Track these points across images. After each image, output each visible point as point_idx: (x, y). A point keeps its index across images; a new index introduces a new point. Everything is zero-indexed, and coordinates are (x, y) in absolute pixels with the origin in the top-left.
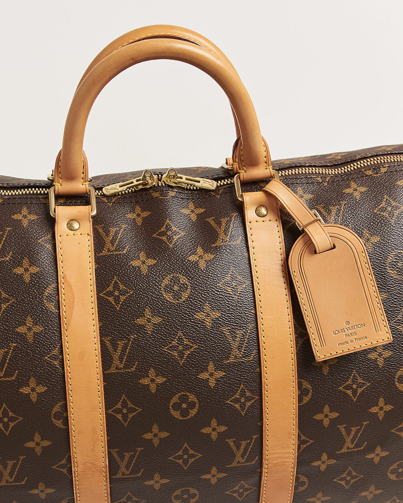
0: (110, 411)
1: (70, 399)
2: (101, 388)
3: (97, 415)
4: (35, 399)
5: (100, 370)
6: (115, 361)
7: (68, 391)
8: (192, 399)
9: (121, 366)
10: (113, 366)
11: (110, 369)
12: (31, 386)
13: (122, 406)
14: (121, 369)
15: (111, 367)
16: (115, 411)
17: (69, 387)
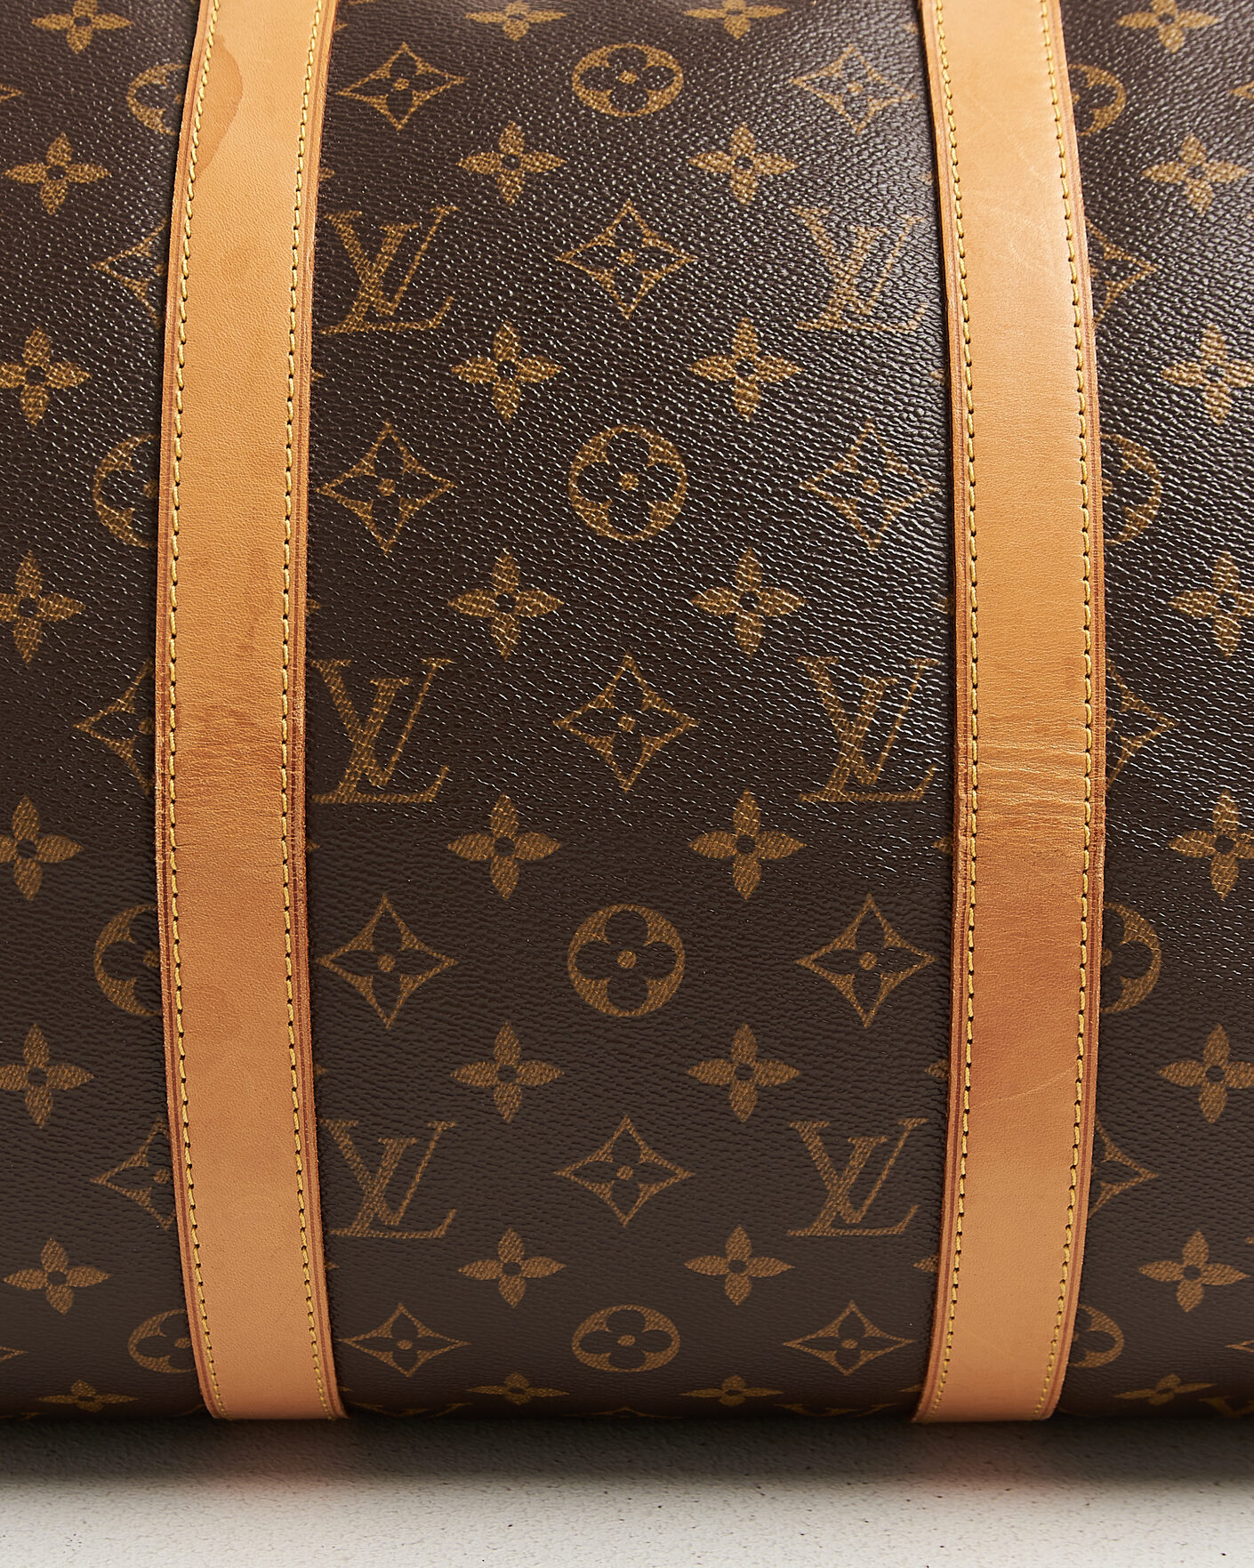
0: (328, 489)
1: (173, 419)
2: (302, 385)
3: (276, 492)
4: (37, 412)
5: (303, 319)
6: (367, 292)
7: (171, 388)
8: (661, 455)
9: (387, 308)
10: (357, 308)
11: (343, 318)
12: (31, 360)
13: (379, 469)
14: (385, 319)
15: (348, 311)
16: (351, 489)
17: (174, 374)
